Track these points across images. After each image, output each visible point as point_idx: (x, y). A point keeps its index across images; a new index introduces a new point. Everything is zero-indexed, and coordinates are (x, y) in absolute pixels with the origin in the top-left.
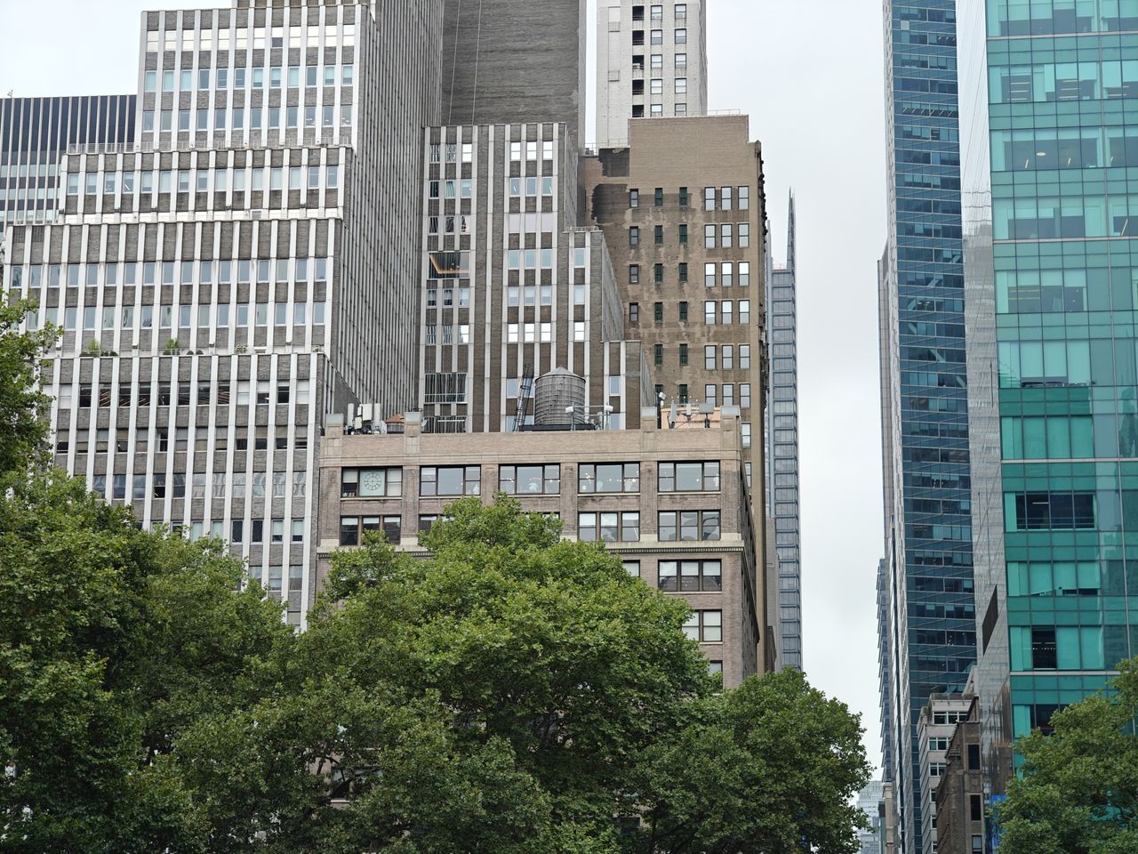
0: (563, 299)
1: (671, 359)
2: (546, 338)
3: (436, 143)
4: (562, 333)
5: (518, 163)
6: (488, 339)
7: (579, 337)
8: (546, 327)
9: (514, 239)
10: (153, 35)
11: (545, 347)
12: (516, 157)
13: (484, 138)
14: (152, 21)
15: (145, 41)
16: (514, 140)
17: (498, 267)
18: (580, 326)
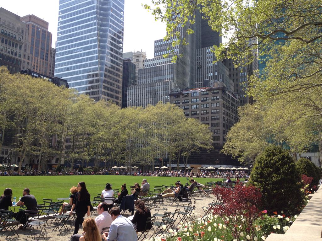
0: (214, 70)
1: (235, 76)
2: (212, 75)
3: (197, 51)
4: (214, 74)
5: (208, 52)
6: (204, 76)
7: (216, 74)
8: (212, 74)
9: (207, 62)
10: (156, 43)
11: (212, 76)
12: (208, 51)
13: (203, 49)
14: (155, 42)
15: (155, 45)
16: (207, 49)
17: (205, 66)
18: (216, 73)
